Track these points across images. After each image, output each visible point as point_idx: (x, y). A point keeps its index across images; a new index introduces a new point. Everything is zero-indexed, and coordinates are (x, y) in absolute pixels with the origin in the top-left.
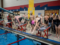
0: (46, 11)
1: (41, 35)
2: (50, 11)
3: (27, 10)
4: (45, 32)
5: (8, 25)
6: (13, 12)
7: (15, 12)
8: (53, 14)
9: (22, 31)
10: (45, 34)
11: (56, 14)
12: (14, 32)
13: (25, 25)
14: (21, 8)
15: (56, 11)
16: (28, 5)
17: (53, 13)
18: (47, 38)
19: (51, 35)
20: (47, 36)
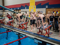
0: (47, 9)
1: (42, 33)
2: (51, 9)
3: (28, 8)
4: (46, 31)
5: (9, 23)
6: (14, 10)
7: (16, 10)
8: (55, 13)
9: (23, 29)
10: (47, 32)
11: (57, 12)
12: (15, 31)
13: (26, 24)
14: (22, 6)
15: (57, 9)
16: (29, 3)
17: (54, 11)
18: (49, 37)
19: (52, 33)
20: (48, 35)
